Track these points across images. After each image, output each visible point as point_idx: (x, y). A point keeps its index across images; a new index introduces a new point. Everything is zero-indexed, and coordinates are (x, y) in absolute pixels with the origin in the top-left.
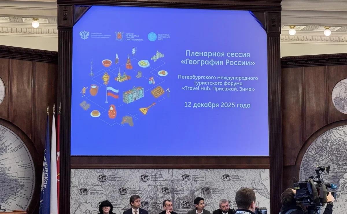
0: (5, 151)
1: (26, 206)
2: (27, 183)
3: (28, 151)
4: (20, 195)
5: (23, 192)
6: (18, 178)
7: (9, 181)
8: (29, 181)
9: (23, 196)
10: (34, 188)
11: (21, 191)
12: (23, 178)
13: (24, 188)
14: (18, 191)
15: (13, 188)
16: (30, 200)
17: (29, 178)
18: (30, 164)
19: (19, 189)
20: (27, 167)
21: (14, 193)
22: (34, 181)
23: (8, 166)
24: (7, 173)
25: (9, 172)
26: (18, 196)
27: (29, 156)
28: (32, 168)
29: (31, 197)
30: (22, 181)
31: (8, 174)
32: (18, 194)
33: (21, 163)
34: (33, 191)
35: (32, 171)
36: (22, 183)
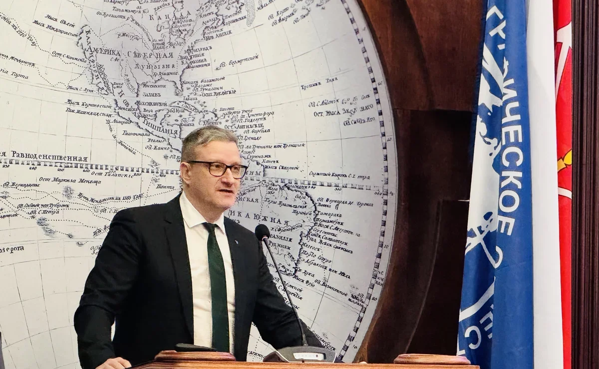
0: (244, 13)
1: (351, 339)
2: (355, 205)
3: (361, 23)
4: (320, 273)
6: (312, 179)
7: (264, 190)
8: (363, 196)
9: (335, 280)
10: (389, 239)
11: (327, 252)
12: (333, 180)
13: (341, 236)
14: (309, 250)
15: (283, 234)
16: (372, 307)
17: (366, 183)
18: (372, 100)
19: (311, 243)
20: (355, 117)
21: (289, 260)
22: (393, 200)
23: (259, 105)
24: (251, 143)
25: (266, 139)
26: (311, 280)
27: (364, 51)
28: (382, 124)
29: (377, 292)
30: (330, 194)
31: (258, 152)
32: (311, 269)
33: (325, 92)
34: (387, 253)
35: (380, 141)
36: (332, 210)
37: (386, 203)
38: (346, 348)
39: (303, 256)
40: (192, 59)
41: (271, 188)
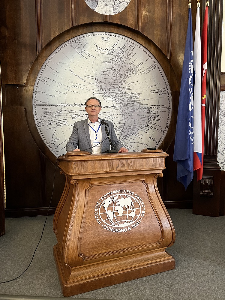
0: (134, 72)
1: (161, 139)
2: (162, 112)
3: (163, 72)
4: (153, 126)
5: (158, 123)
6: (151, 106)
7: (140, 109)
8: (164, 110)
9: (157, 127)
10: (170, 118)
11: (155, 121)
12: (156, 107)
13: (158, 118)
14: (151, 121)
15: (144, 118)
16: (166, 133)
17: (164, 107)
18: (166, 89)
19: (151, 120)
20: (161, 93)
21: (146, 124)
22: (171, 110)
23: (138, 91)
24: (137, 100)
25: (140, 99)
26: (151, 127)
27: (164, 79)
28: (168, 94)
29: (167, 129)
30: (156, 109)
31: (138, 101)
32: (151, 125)
33: (154, 88)
34: (169, 121)
35: (168, 98)
36: (156, 113)
37: (169, 111)
38: (160, 141)
39: (149, 123)
40: (122, 83)
41: (141, 109)
